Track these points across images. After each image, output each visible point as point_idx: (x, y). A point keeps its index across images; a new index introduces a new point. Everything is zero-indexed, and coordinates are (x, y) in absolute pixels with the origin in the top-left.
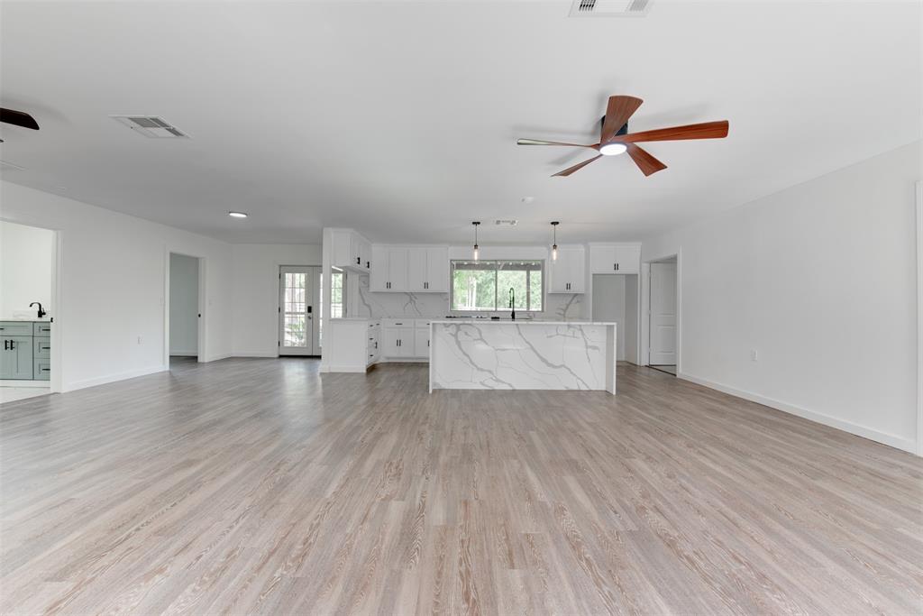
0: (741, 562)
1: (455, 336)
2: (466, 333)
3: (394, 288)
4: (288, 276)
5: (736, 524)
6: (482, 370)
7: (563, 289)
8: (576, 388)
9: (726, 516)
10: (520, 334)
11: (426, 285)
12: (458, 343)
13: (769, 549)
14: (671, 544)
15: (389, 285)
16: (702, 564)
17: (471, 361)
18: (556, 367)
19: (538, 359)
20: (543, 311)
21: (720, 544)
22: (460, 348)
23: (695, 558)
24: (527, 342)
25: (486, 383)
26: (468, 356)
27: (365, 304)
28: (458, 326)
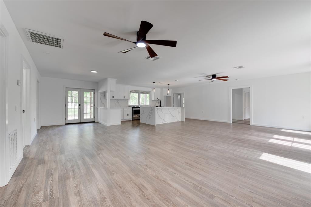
2: (159, 110)
4: (69, 92)
6: (162, 119)
10: (169, 110)
12: (158, 113)
15: (113, 97)
19: (171, 115)
20: (150, 105)
27: (103, 103)
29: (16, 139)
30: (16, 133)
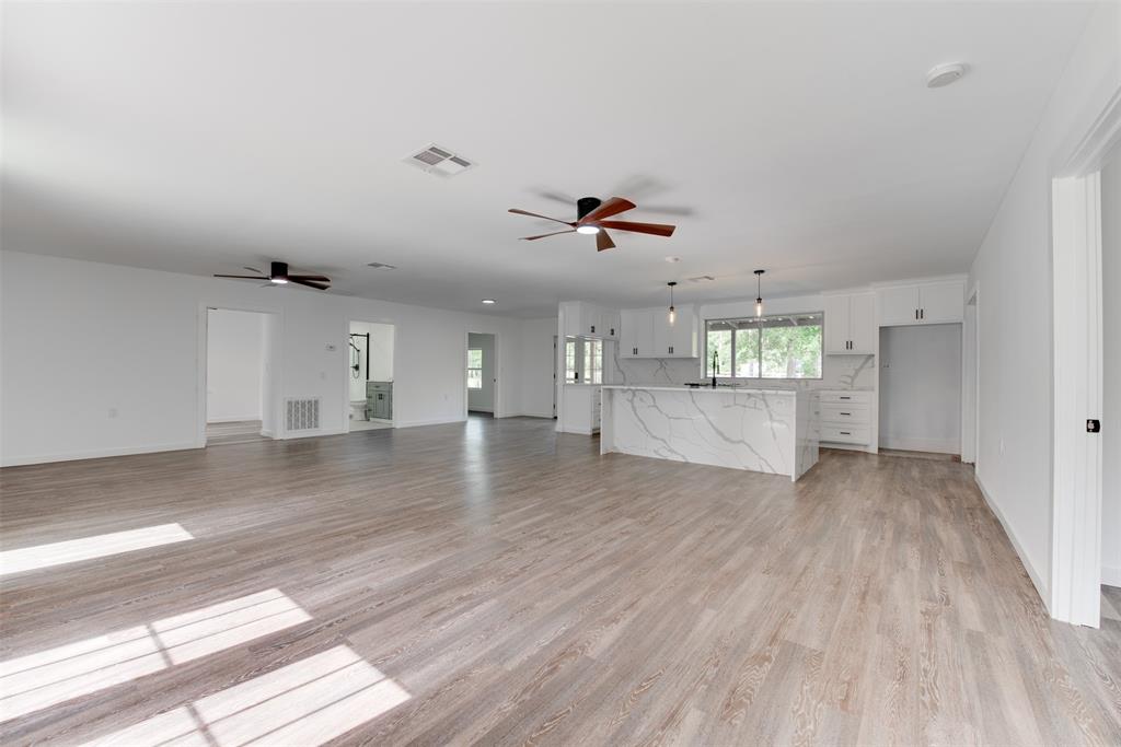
1: (631, 401)
2: (641, 399)
3: (641, 354)
4: (568, 344)
6: (654, 437)
7: (842, 349)
8: (759, 470)
10: (694, 402)
11: (671, 350)
12: (634, 409)
15: (635, 351)
17: (645, 428)
18: (733, 442)
19: (713, 431)
22: (636, 414)
24: (702, 412)
25: (660, 452)
26: (643, 423)
27: (619, 370)
28: (634, 392)
29: (316, 410)
30: (316, 402)
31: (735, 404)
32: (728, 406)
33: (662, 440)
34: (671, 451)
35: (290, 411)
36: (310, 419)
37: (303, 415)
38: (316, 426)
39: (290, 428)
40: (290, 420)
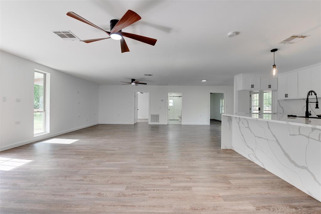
0: (44, 185)
1: (238, 123)
2: (243, 123)
5: (54, 195)
6: (248, 147)
9: (59, 195)
10: (269, 128)
12: (239, 128)
13: (37, 195)
14: (66, 176)
15: (286, 96)
16: (54, 178)
18: (298, 166)
19: (282, 152)
21: (54, 185)
22: (240, 131)
23: (57, 178)
24: (274, 136)
25: (250, 156)
27: (281, 107)
28: (239, 118)
29: (158, 117)
30: (158, 115)
31: (300, 134)
32: (294, 135)
33: (252, 149)
34: (256, 157)
35: (152, 117)
36: (156, 120)
37: (155, 119)
38: (158, 122)
39: (152, 122)
40: (152, 120)
